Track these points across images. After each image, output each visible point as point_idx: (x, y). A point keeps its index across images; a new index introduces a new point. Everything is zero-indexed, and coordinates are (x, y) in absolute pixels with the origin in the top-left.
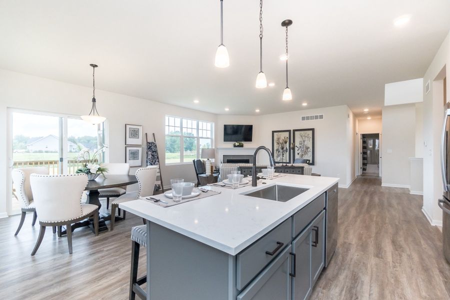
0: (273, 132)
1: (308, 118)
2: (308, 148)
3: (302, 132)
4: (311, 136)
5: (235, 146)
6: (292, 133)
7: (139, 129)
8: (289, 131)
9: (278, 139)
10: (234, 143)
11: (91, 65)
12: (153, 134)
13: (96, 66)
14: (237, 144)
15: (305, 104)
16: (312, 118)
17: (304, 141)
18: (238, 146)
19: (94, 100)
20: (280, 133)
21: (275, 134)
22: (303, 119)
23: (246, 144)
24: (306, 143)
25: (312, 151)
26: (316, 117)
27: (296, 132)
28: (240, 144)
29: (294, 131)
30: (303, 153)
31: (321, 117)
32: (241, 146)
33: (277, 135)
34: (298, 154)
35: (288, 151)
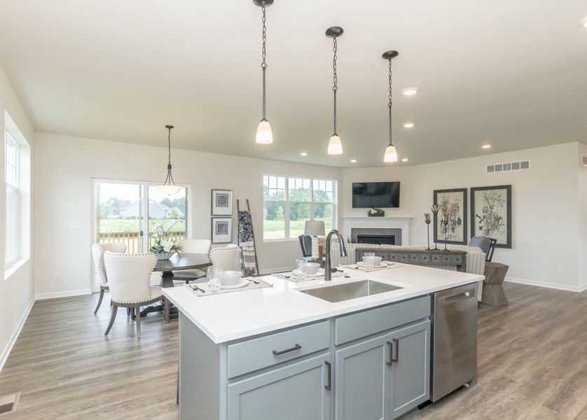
0: (436, 192)
1: (499, 168)
2: (498, 219)
3: (488, 192)
4: (504, 197)
5: (370, 215)
6: (469, 194)
7: (228, 195)
8: (464, 190)
9: (445, 203)
10: (368, 209)
11: (166, 126)
12: (247, 200)
13: (172, 127)
14: (373, 211)
15: (486, 147)
16: (506, 167)
17: (492, 208)
18: (375, 215)
19: (170, 167)
20: (447, 194)
21: (439, 195)
22: (490, 169)
23: (390, 212)
24: (494, 210)
25: (506, 223)
26: (515, 166)
27: (476, 192)
28: (378, 211)
29: (473, 190)
30: (490, 227)
31: (525, 165)
32: (382, 214)
33: (443, 197)
34: (481, 228)
35: (462, 223)
